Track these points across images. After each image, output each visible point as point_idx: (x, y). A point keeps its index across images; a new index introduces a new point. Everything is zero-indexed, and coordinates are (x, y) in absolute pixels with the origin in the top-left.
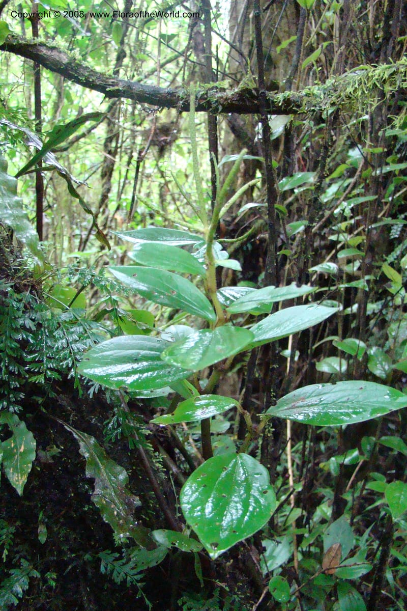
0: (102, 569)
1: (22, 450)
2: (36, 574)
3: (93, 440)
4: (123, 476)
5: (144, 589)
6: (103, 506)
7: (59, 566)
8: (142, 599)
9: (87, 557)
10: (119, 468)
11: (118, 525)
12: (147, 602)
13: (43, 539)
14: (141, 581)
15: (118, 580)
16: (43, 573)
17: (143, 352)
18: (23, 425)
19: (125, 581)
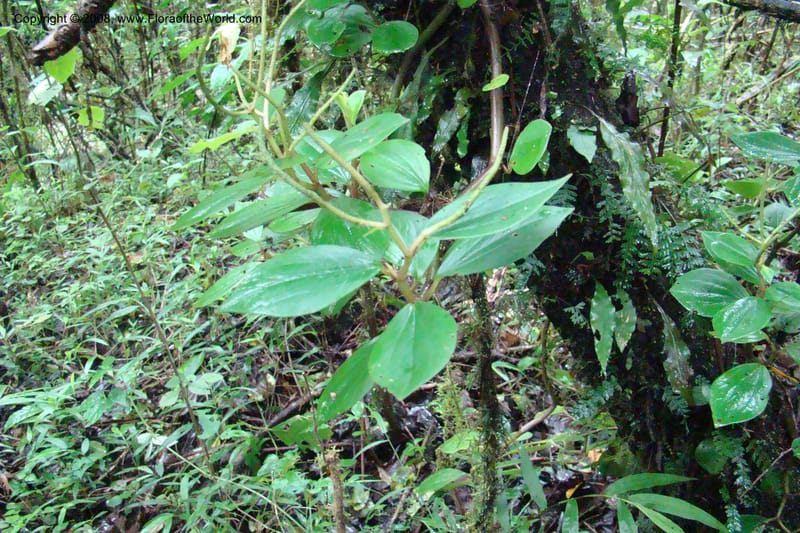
0: (663, 399)
1: (627, 321)
2: (620, 388)
3: (673, 324)
4: (687, 352)
5: (688, 420)
6: (670, 371)
7: (636, 386)
8: (684, 426)
9: (656, 386)
10: (686, 347)
11: (676, 384)
12: (687, 428)
13: (629, 366)
14: (686, 414)
15: (672, 408)
16: (623, 388)
17: (717, 286)
18: (630, 302)
19: (676, 410)
